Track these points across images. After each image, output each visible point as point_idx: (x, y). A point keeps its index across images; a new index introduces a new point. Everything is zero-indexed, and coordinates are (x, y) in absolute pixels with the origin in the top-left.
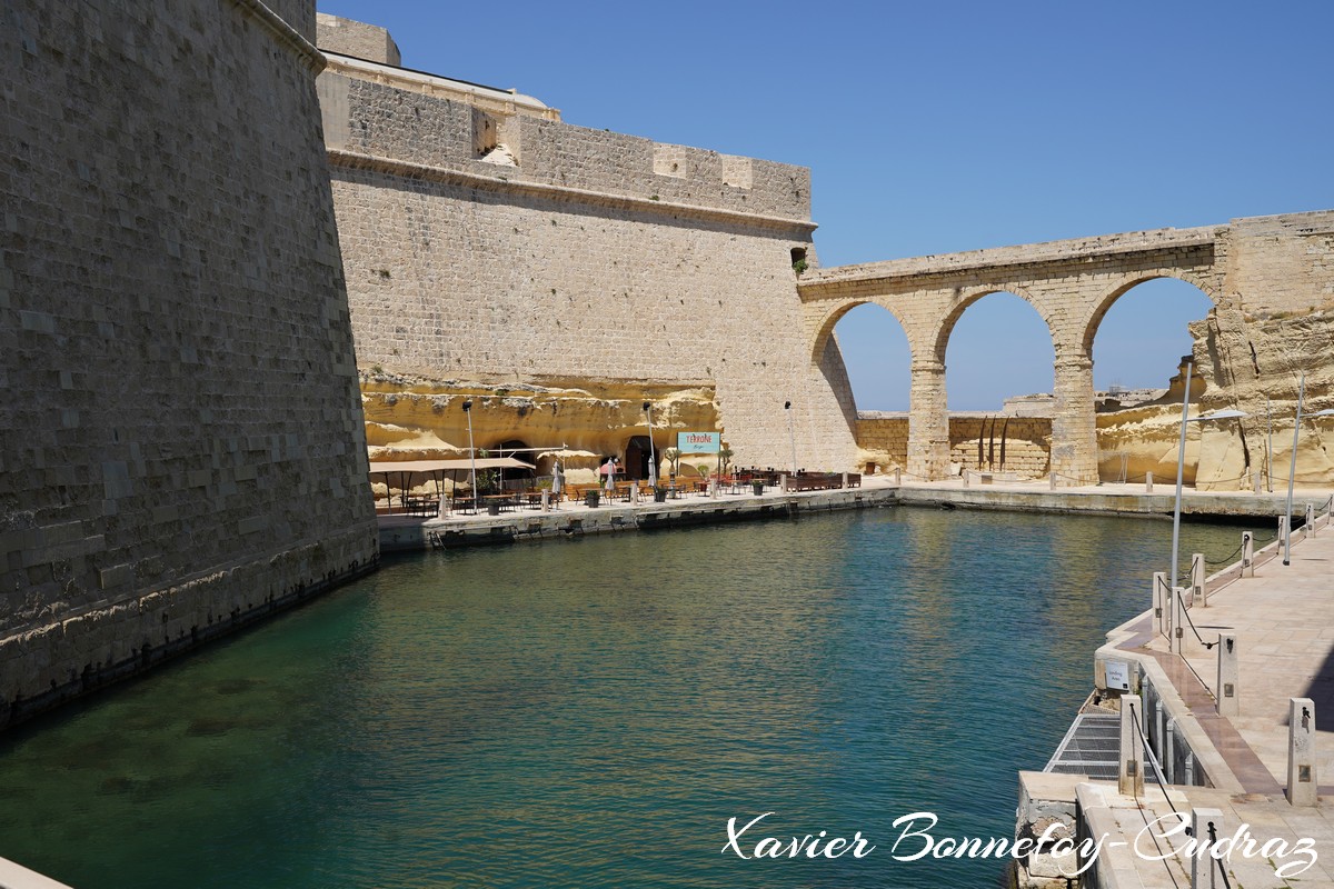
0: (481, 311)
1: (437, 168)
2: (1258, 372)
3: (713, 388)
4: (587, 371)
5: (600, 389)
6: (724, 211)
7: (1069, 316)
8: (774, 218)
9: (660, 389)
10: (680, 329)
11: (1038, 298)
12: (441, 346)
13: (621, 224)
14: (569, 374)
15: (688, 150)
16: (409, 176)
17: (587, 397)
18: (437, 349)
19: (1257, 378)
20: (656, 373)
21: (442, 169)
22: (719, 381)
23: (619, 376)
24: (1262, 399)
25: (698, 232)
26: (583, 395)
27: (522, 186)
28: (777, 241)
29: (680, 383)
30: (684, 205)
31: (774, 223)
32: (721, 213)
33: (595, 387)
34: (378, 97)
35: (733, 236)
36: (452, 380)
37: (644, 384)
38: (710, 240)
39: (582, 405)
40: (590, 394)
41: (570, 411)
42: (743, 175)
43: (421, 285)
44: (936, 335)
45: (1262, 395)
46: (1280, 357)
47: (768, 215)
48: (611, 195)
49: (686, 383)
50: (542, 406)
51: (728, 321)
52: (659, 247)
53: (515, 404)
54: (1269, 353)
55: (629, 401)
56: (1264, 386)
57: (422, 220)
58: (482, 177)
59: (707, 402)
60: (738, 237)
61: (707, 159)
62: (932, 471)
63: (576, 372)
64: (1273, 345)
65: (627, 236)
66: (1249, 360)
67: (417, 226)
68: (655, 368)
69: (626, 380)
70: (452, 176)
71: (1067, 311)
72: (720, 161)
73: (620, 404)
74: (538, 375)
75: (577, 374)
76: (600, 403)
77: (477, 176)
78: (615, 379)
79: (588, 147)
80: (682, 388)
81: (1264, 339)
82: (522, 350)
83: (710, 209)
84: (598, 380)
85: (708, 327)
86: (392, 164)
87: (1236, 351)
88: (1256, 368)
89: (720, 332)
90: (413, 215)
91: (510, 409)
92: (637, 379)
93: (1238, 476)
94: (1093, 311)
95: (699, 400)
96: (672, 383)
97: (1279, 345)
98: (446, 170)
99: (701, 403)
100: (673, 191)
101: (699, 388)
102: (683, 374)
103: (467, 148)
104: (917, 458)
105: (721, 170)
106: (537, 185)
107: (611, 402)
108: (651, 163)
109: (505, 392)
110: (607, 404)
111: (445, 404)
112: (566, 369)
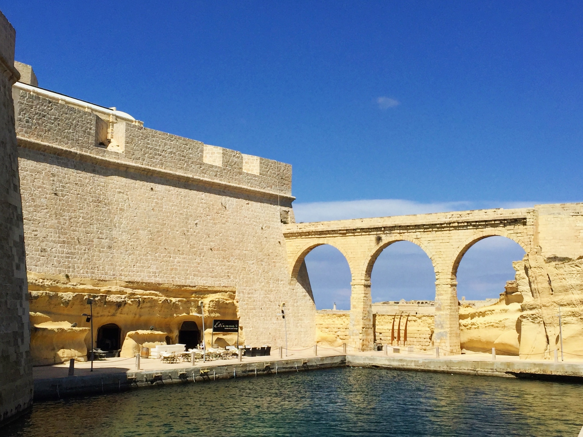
0: (96, 240)
1: (72, 150)
2: (552, 291)
3: (234, 292)
4: (159, 280)
5: (166, 291)
6: (243, 187)
7: (444, 256)
8: (271, 192)
9: (204, 292)
10: (216, 256)
11: (426, 245)
12: (69, 262)
13: (183, 191)
14: (148, 281)
15: (223, 150)
16: (55, 154)
17: (159, 296)
18: (66, 263)
19: (552, 294)
20: (201, 282)
21: (76, 151)
22: (237, 289)
23: (179, 284)
24: (555, 307)
25: (228, 198)
26: (156, 295)
27: (125, 165)
28: (272, 205)
29: (215, 289)
30: (221, 182)
31: (271, 195)
32: (241, 188)
33: (164, 290)
34: (38, 104)
35: (247, 202)
36: (75, 284)
37: (194, 289)
38: (235, 203)
39: (156, 301)
40: (160, 295)
41: (149, 304)
42: (254, 167)
43: (59, 223)
44: (366, 265)
45: (555, 304)
46: (564, 283)
47: (268, 191)
48: (177, 173)
49: (218, 289)
50: (132, 301)
51: (244, 252)
52: (205, 205)
53: (114, 300)
54: (559, 281)
55: (184, 299)
56: (557, 299)
57: (61, 182)
58: (100, 158)
59: (231, 301)
60: (250, 202)
61: (234, 156)
62: (363, 345)
63: (153, 280)
64: (560, 276)
65: (187, 198)
66: (546, 285)
67: (58, 185)
68: (200, 280)
69: (184, 286)
70: (81, 156)
71: (442, 253)
72: (242, 157)
73: (179, 301)
74: (129, 282)
75: (153, 282)
76: (167, 300)
77: (97, 157)
78: (177, 286)
79: (165, 144)
80: (216, 292)
81: (555, 272)
82: (120, 266)
83: (235, 185)
84: (166, 286)
85: (232, 256)
86: (45, 146)
87: (540, 279)
88: (552, 289)
89: (239, 259)
90: (56, 179)
91: (111, 303)
92: (190, 286)
93: (543, 351)
94: (458, 253)
95: (226, 300)
96: (210, 289)
97: (564, 276)
98: (79, 152)
99: (228, 302)
100: (214, 174)
101: (226, 292)
102: (217, 283)
103: (92, 140)
104: (355, 337)
105: (242, 162)
106: (134, 164)
107: (174, 300)
108: (202, 156)
109: (109, 292)
110: (171, 301)
111: (70, 299)
112: (147, 278)
